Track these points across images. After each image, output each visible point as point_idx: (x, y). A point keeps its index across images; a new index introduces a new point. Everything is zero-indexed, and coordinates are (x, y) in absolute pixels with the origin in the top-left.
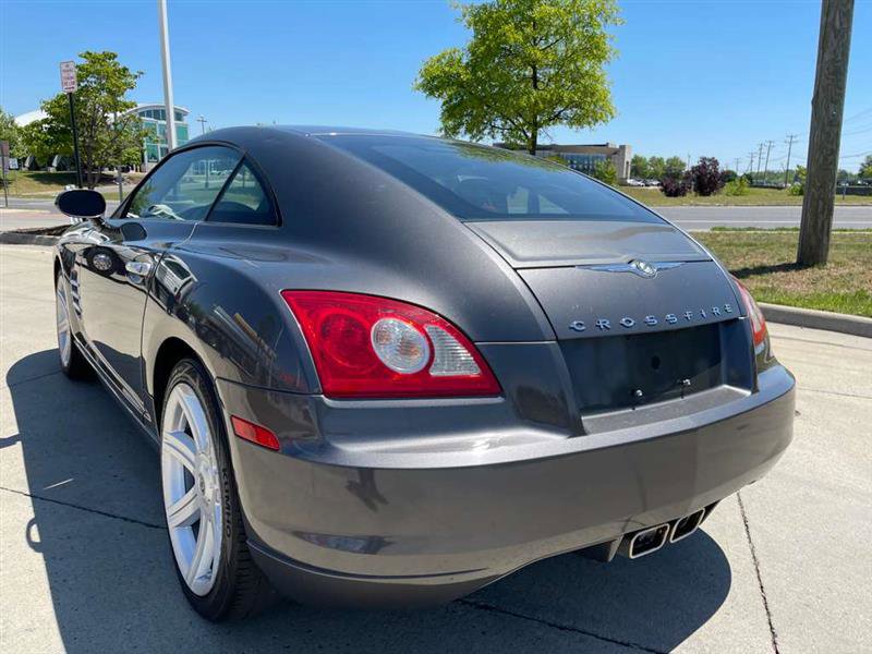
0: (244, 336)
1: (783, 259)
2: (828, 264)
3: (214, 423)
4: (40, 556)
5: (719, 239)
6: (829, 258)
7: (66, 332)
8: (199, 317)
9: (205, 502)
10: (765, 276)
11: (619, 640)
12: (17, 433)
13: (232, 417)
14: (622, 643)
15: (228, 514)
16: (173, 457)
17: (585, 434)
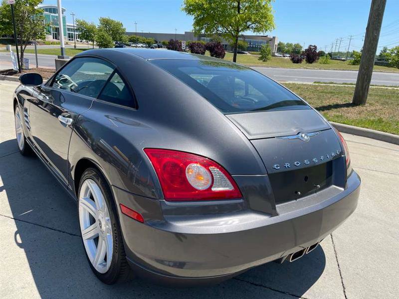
0: (120, 158)
1: (346, 101)
2: (366, 105)
3: (109, 201)
4: (23, 250)
5: (318, 89)
6: (367, 101)
7: (20, 134)
8: (93, 140)
9: (102, 232)
10: (338, 109)
11: (280, 291)
12: (2, 185)
13: (120, 204)
14: (281, 292)
15: (117, 243)
16: (84, 209)
17: (277, 215)
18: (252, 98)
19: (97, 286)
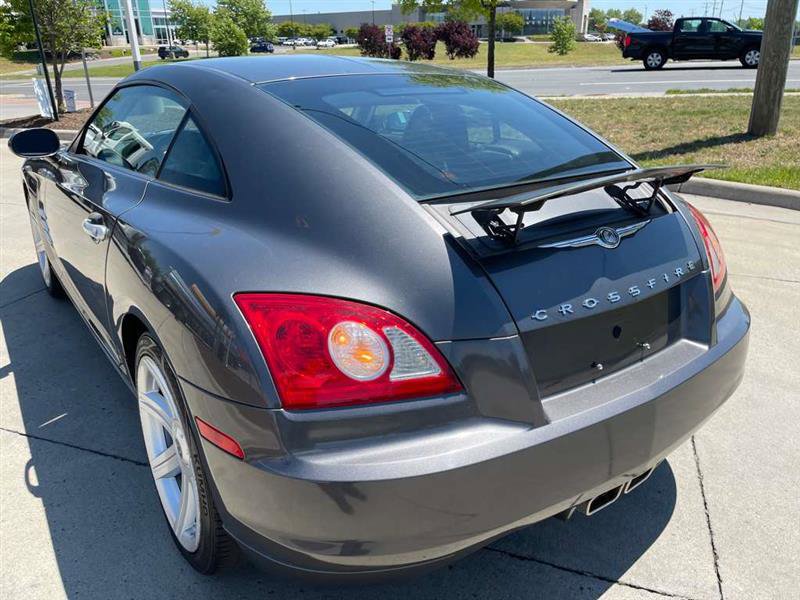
1: (735, 129)
2: (778, 135)
4: (39, 502)
5: (674, 106)
7: (42, 254)
9: (185, 465)
10: (717, 149)
11: (574, 568)
12: (9, 362)
13: (196, 418)
14: (577, 572)
15: (204, 496)
16: (151, 416)
17: (547, 422)
18: (505, 147)
19: (185, 576)
